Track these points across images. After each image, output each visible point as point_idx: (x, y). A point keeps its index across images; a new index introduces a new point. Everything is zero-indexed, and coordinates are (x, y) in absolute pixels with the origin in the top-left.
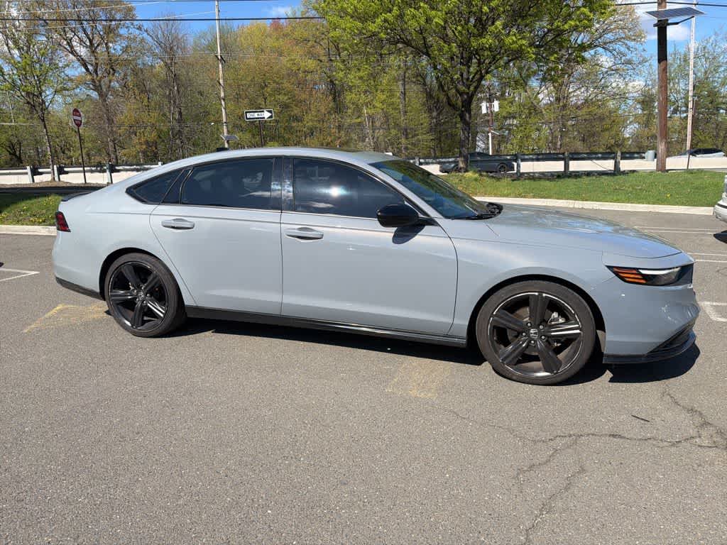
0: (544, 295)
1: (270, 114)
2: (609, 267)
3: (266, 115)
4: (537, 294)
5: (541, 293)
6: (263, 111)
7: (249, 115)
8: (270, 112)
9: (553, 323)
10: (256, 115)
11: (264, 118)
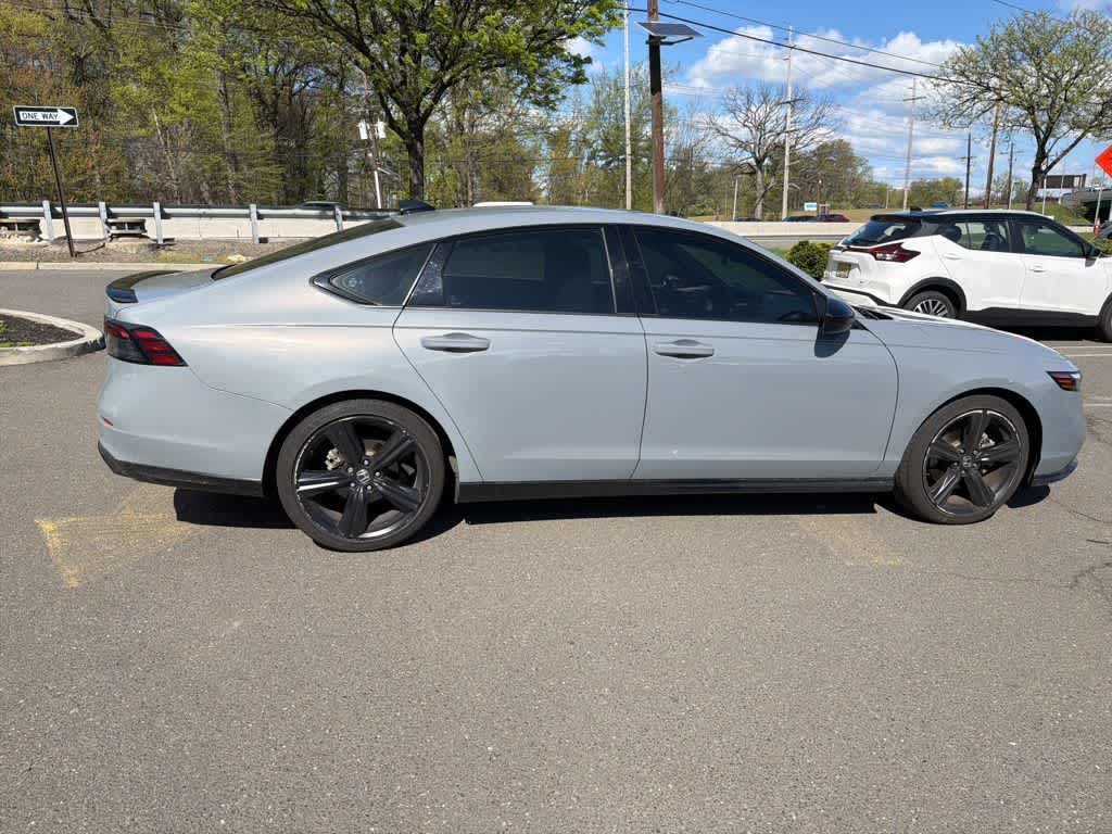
0: (988, 412)
1: (70, 117)
2: (1049, 373)
3: (63, 117)
4: (981, 411)
5: (985, 410)
6: (56, 110)
7: (23, 116)
8: (70, 112)
9: (983, 446)
10: (39, 116)
11: (58, 123)
